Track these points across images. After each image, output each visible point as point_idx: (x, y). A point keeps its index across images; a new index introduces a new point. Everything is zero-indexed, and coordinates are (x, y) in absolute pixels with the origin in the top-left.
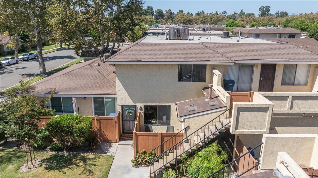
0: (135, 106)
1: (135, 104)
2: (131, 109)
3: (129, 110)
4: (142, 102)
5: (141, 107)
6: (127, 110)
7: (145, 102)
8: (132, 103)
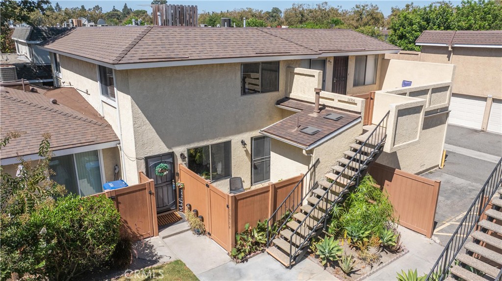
0: (172, 155)
1: (171, 151)
2: (165, 162)
3: (162, 164)
4: (184, 144)
5: (182, 155)
6: (156, 165)
7: (189, 143)
8: (165, 150)
